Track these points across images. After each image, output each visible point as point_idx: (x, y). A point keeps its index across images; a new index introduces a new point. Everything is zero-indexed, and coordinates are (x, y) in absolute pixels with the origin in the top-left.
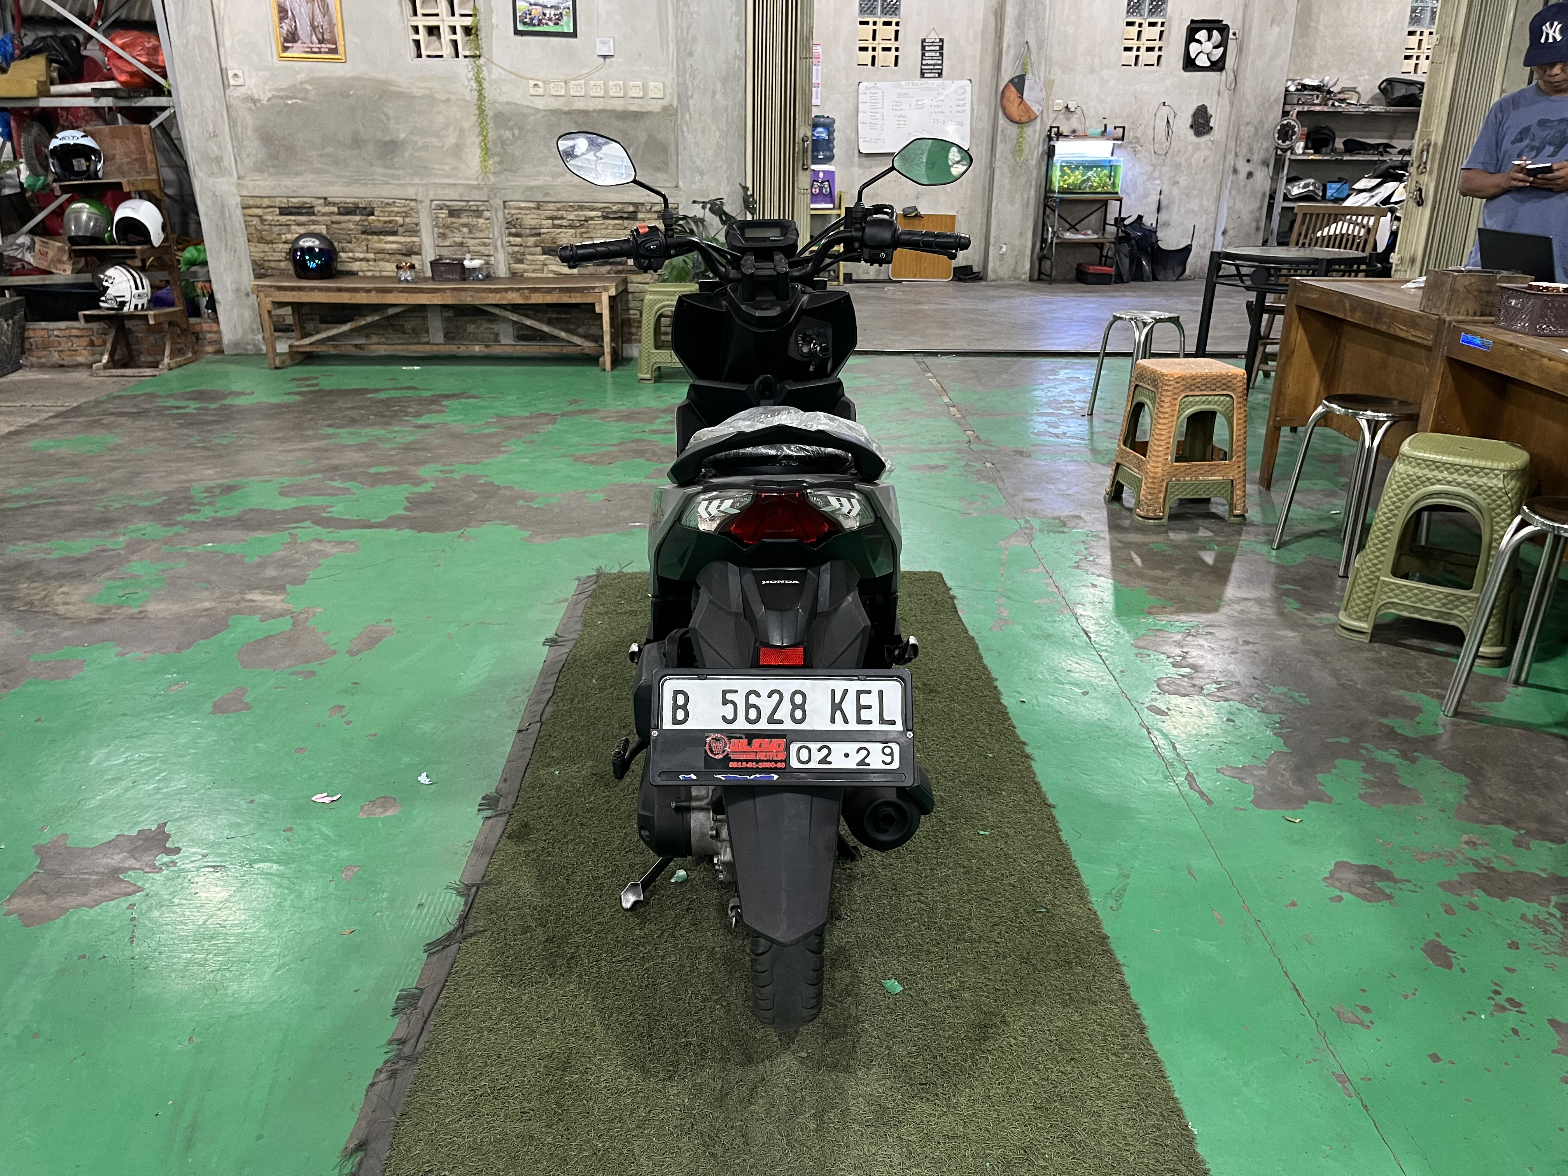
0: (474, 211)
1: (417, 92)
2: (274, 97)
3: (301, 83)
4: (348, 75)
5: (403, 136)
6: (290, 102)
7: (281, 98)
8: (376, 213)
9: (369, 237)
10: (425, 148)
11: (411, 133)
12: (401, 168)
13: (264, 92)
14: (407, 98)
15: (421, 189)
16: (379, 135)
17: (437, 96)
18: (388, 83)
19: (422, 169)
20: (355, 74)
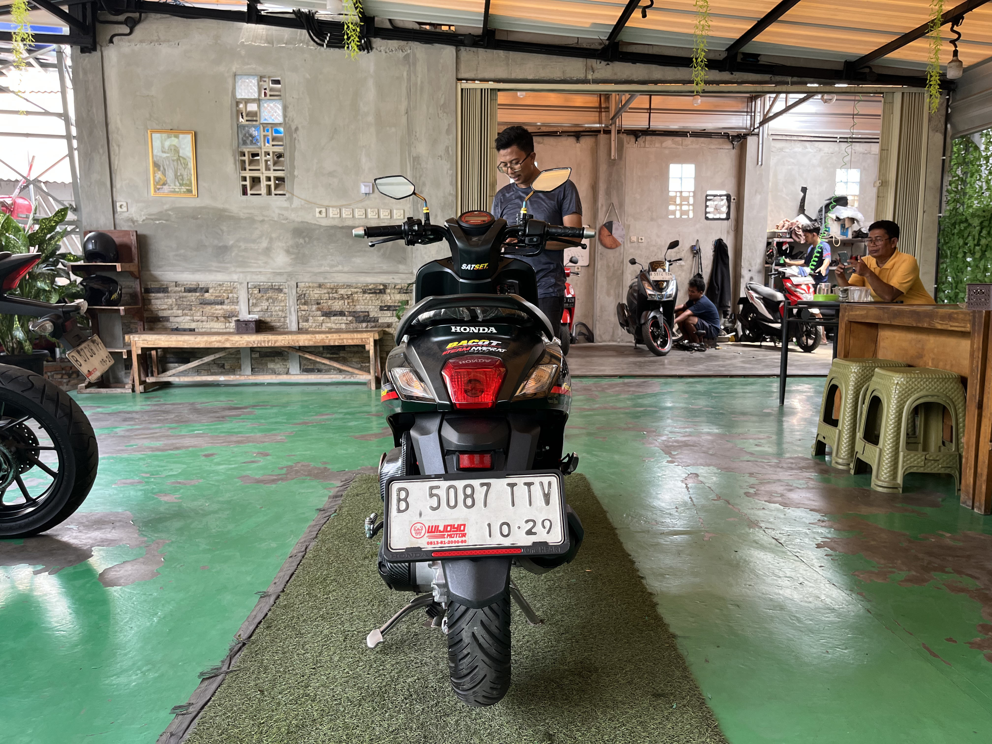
0: (277, 289)
1: (242, 215)
2: (147, 219)
3: (166, 210)
4: (198, 205)
5: (231, 243)
6: (157, 222)
7: (152, 219)
8: (210, 291)
9: (205, 306)
10: (246, 250)
11: (238, 241)
12: (228, 263)
13: (141, 216)
14: (235, 220)
15: (241, 275)
16: (216, 242)
17: (256, 218)
18: (224, 210)
19: (243, 264)
20: (203, 205)
